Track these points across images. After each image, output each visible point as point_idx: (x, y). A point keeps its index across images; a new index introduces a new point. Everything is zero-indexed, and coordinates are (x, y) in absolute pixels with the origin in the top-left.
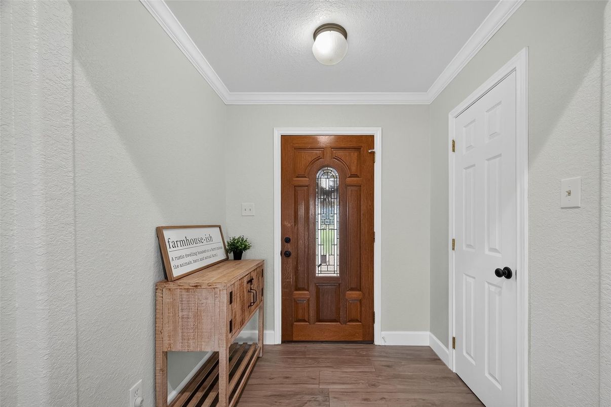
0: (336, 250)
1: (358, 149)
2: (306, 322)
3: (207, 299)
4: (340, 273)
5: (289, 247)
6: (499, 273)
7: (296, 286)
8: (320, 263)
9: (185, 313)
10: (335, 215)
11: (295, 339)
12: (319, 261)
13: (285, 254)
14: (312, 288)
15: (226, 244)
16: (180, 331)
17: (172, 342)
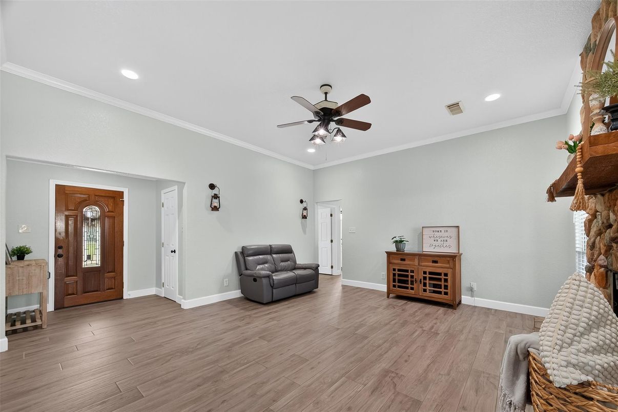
0: (98, 252)
1: (114, 198)
2: (75, 294)
3: (35, 270)
4: (101, 265)
5: (60, 251)
6: (172, 252)
7: (67, 274)
8: (86, 260)
9: (21, 278)
10: (98, 233)
11: (65, 306)
12: (85, 258)
13: (58, 256)
14: (80, 274)
15: (10, 251)
16: (17, 286)
17: (11, 291)
